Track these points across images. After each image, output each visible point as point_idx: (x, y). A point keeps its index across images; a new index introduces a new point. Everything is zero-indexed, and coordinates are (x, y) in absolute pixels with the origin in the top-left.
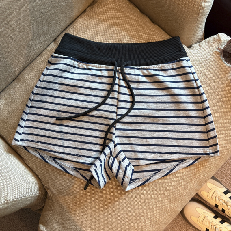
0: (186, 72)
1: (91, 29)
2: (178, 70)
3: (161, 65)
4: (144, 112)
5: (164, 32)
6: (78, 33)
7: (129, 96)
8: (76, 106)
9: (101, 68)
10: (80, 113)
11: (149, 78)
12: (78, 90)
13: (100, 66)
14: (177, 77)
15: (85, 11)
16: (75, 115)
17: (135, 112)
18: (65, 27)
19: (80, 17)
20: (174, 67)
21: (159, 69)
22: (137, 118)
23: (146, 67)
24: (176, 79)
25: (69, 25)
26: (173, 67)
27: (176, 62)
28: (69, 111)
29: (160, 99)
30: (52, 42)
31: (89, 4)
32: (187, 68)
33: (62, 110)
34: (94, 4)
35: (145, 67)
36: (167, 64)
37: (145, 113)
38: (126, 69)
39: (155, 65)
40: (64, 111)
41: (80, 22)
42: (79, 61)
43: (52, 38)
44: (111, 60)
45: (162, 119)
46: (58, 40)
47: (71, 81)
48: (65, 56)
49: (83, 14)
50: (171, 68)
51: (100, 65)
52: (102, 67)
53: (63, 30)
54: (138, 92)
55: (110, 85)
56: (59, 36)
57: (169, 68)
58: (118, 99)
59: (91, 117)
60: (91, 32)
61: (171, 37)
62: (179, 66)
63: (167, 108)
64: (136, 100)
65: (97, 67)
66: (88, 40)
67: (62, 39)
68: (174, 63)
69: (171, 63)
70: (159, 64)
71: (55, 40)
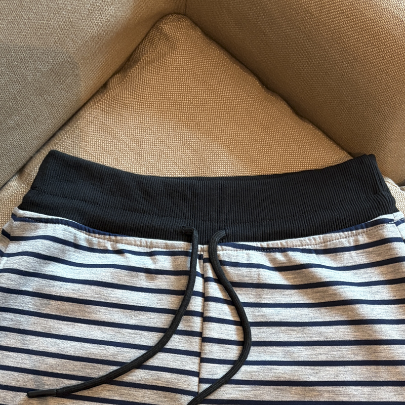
0: (394, 256)
1: (124, 137)
2: (371, 249)
3: (324, 235)
4: (278, 371)
5: (331, 143)
6: (86, 151)
7: (233, 327)
8: (82, 358)
9: (154, 249)
10: (96, 376)
11: (290, 274)
12: (89, 313)
13: (151, 243)
14: (369, 270)
15: (105, 86)
16: (80, 382)
17: (251, 372)
18: (51, 134)
19: (91, 104)
20: (361, 243)
21: (318, 247)
22: (258, 387)
23: (281, 243)
24: (366, 276)
25: (61, 128)
26: (357, 241)
27: (367, 227)
28: (64, 372)
29: (321, 333)
30: (12, 178)
31: (117, 67)
32: (396, 244)
33: (45, 370)
34: (131, 67)
35: (278, 242)
36: (341, 233)
37: (280, 375)
38: (223, 250)
39: (307, 238)
40: (50, 371)
41: (90, 119)
42: (91, 229)
43: (12, 164)
44: (181, 224)
45: (329, 391)
46: (31, 171)
47: (68, 287)
48: (50, 217)
49: (99, 97)
50: (352, 244)
51: (149, 240)
52: (155, 244)
53: (42, 142)
54: (259, 314)
55: (180, 297)
56: (31, 158)
57: (347, 245)
58: (204, 336)
59: (128, 388)
60: (123, 146)
61: (350, 158)
62: (375, 240)
63: (342, 359)
64: (254, 338)
65: (141, 246)
66: (115, 169)
67: (40, 169)
68: (360, 231)
69: (351, 230)
70: (319, 234)
71: (21, 171)
